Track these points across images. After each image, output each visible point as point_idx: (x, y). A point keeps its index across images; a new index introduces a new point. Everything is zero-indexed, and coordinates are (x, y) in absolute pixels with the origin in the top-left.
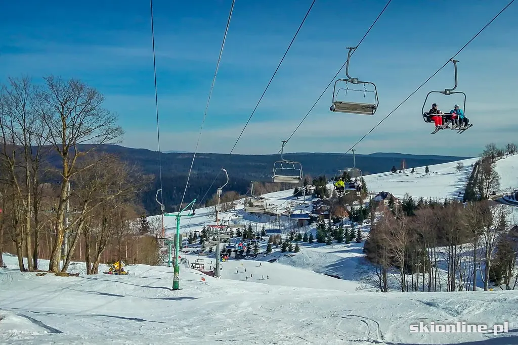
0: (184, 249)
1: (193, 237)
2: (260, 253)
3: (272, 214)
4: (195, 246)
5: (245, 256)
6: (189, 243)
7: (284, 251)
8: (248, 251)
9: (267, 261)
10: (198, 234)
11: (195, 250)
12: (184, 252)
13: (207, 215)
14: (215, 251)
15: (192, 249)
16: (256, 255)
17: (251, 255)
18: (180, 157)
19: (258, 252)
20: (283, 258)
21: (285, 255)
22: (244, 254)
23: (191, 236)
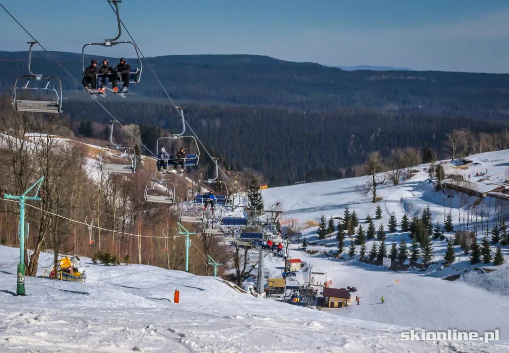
0: (309, 248)
1: (327, 227)
2: (433, 263)
3: (472, 193)
4: (329, 244)
5: (407, 266)
6: (320, 238)
7: (475, 260)
8: (414, 258)
9: (444, 277)
10: (336, 223)
11: (328, 249)
12: (309, 252)
13: (357, 189)
14: (359, 254)
15: (322, 249)
16: (426, 266)
17: (419, 266)
18: (373, 78)
19: (431, 261)
20: (472, 275)
21: (476, 269)
22: (407, 262)
23: (323, 224)
